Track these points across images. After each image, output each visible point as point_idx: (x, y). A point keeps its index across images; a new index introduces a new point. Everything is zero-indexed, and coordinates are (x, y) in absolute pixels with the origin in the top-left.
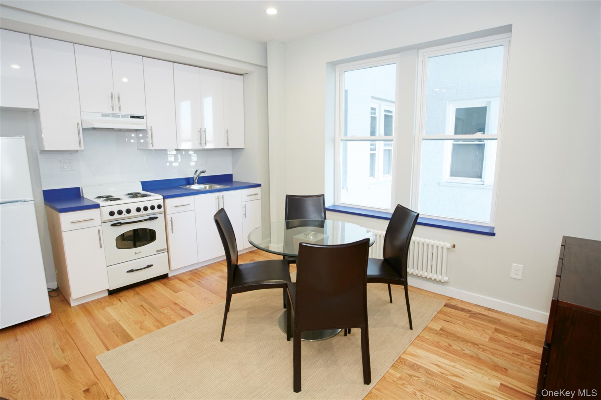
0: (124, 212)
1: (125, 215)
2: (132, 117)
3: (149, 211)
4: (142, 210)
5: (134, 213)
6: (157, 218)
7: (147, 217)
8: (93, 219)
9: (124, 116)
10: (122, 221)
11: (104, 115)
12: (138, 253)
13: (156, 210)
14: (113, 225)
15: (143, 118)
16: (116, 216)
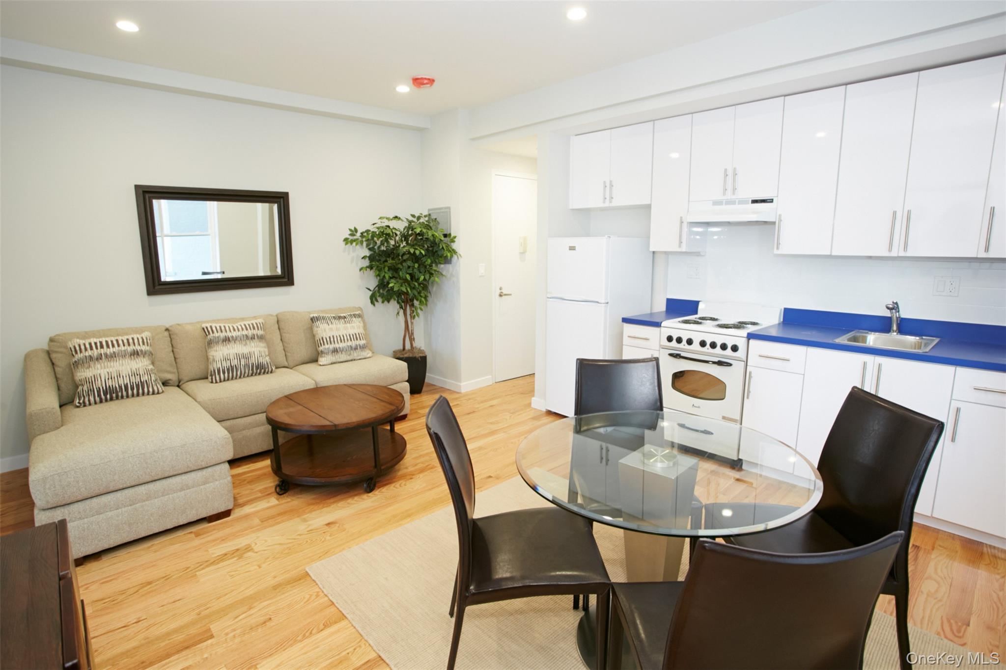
0: (684, 342)
1: (684, 345)
2: (754, 202)
3: (718, 350)
4: (708, 346)
5: (696, 346)
6: (730, 365)
7: (716, 360)
8: (648, 339)
9: (742, 202)
10: (683, 354)
11: (716, 203)
12: (696, 407)
13: (729, 352)
14: (671, 355)
15: (771, 201)
16: (674, 343)
